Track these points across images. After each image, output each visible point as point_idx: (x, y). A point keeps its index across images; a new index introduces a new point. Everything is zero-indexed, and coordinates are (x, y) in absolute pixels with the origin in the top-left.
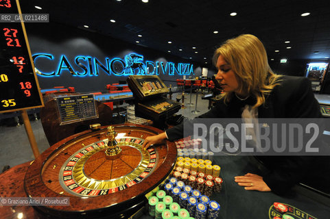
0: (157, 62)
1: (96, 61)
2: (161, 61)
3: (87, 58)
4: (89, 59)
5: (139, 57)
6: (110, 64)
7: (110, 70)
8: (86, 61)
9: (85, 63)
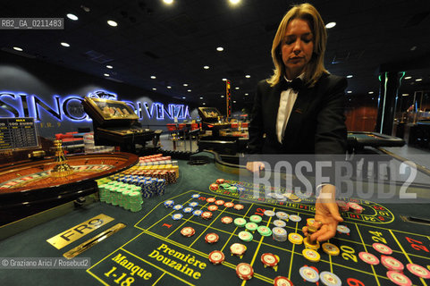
0: (138, 103)
1: (37, 101)
2: (144, 101)
3: (18, 96)
4: (23, 98)
5: (110, 96)
6: (61, 105)
7: (63, 113)
8: (18, 100)
9: (16, 103)
